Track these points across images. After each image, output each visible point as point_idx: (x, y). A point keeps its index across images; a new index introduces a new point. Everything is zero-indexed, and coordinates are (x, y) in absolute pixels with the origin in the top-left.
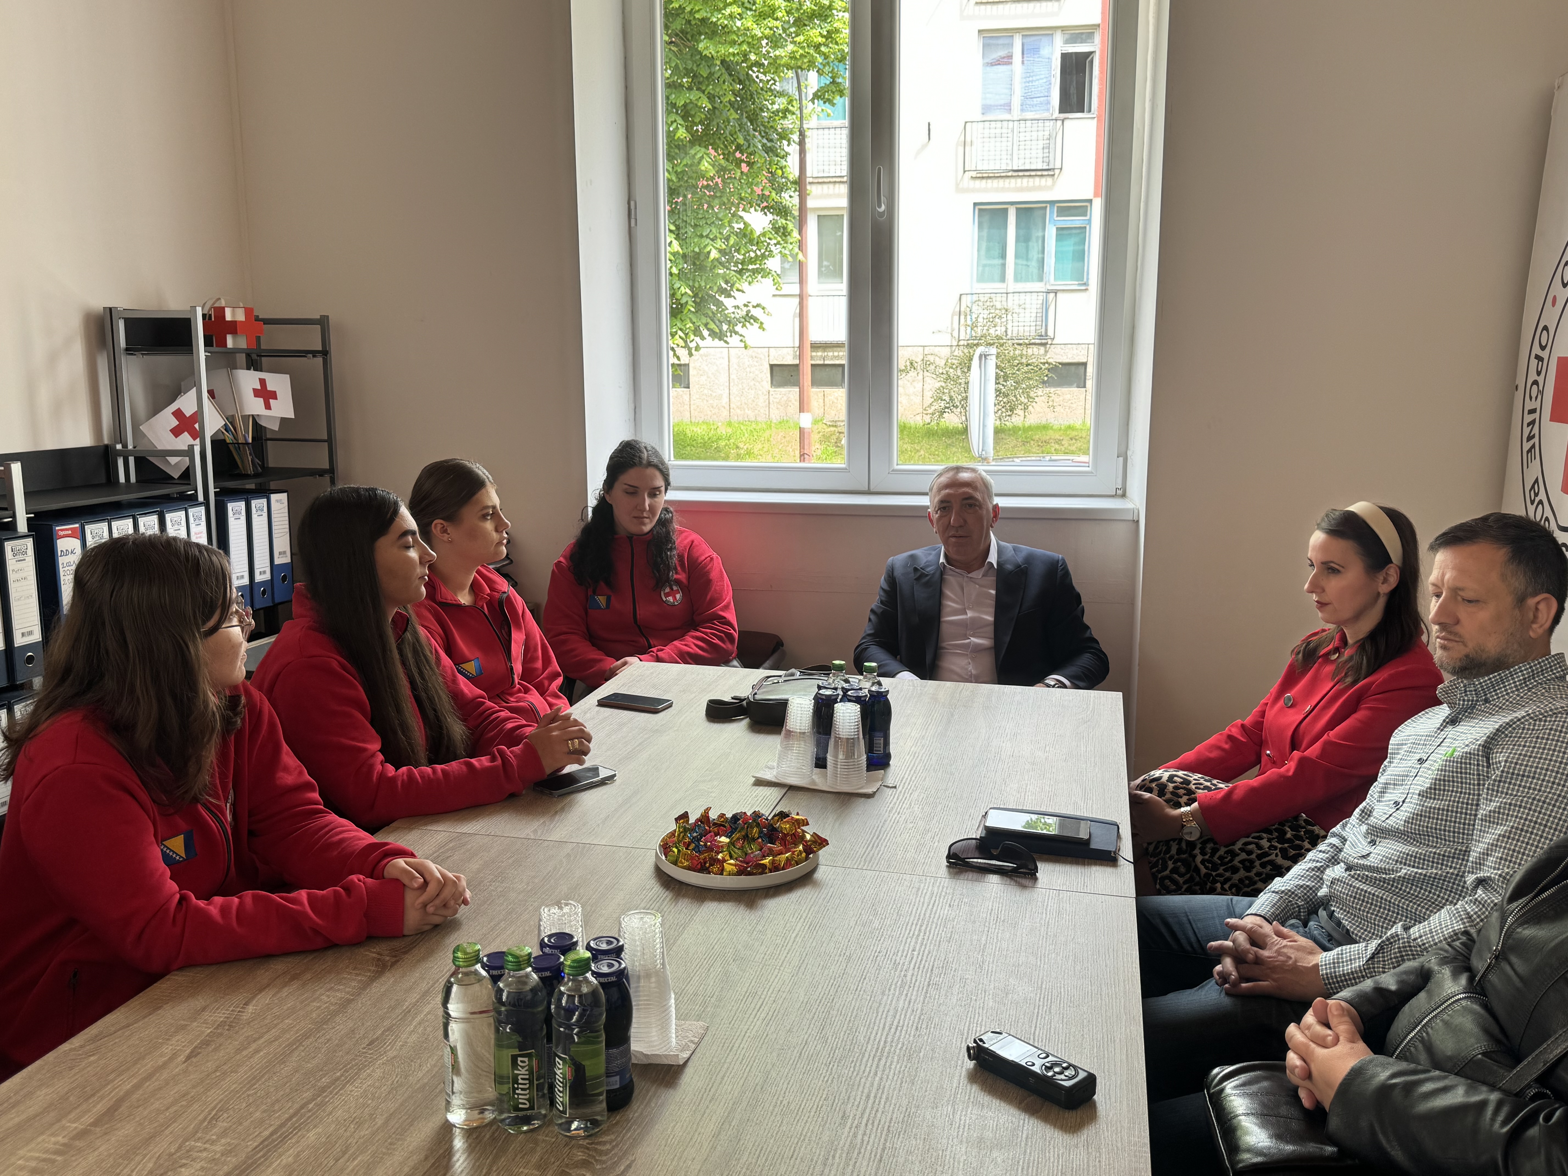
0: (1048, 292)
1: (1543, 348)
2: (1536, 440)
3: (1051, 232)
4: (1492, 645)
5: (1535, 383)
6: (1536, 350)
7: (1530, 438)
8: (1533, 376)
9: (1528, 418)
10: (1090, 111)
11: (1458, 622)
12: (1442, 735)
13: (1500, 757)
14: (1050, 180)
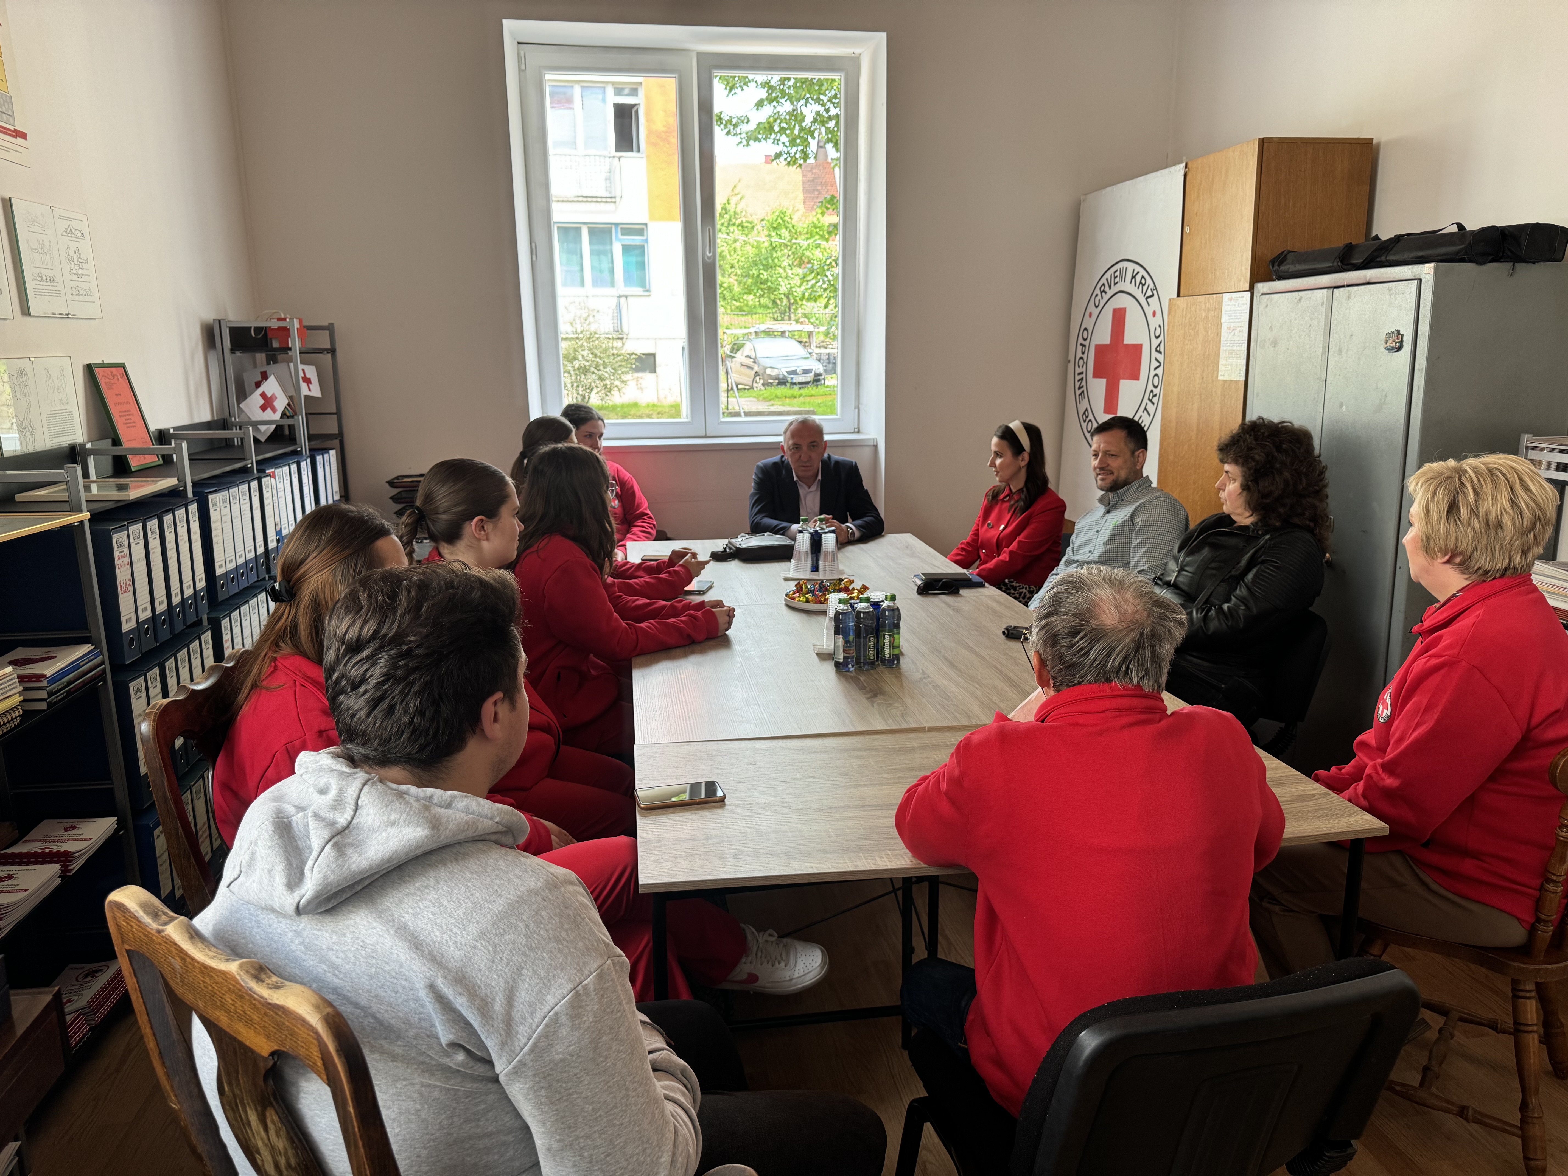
0: (620, 297)
1: (1085, 340)
2: (1085, 388)
3: (617, 248)
4: (1123, 474)
5: (1081, 358)
6: (1081, 341)
7: (1080, 388)
8: (1079, 355)
9: (1078, 377)
10: (638, 151)
11: (1108, 465)
12: (1105, 518)
13: (1139, 520)
14: (612, 205)
